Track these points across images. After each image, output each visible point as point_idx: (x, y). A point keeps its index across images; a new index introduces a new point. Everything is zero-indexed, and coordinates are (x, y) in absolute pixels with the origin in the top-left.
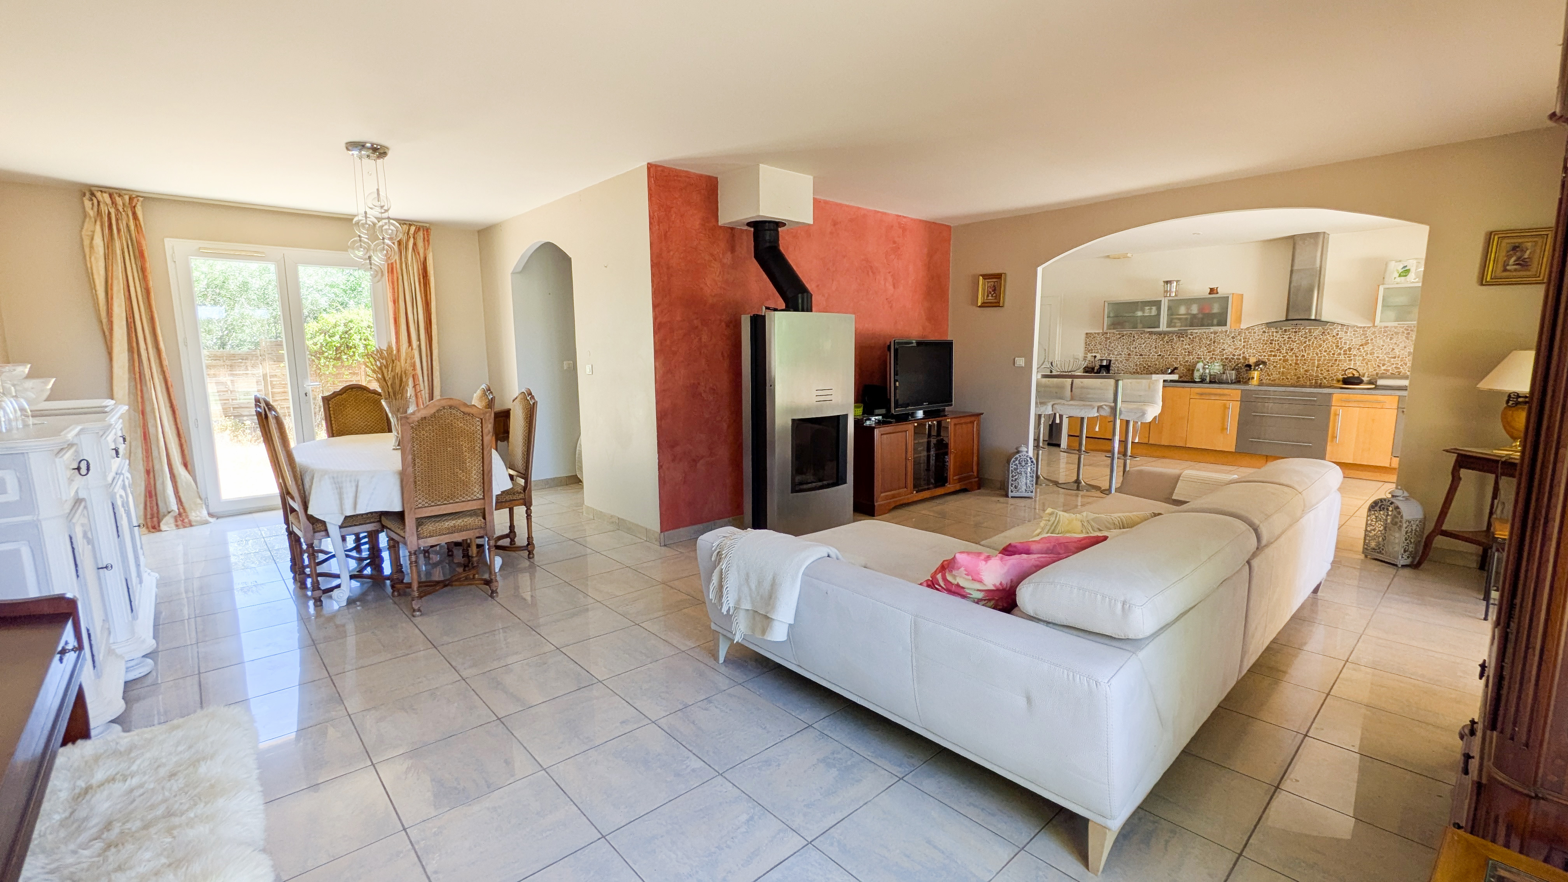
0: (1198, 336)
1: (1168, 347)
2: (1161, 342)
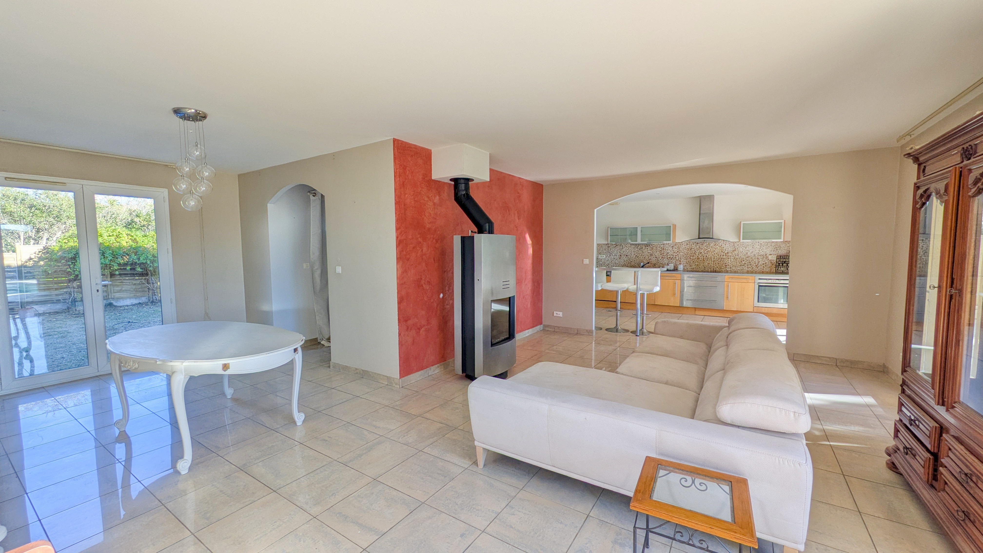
0: (655, 246)
1: (640, 252)
2: (637, 249)
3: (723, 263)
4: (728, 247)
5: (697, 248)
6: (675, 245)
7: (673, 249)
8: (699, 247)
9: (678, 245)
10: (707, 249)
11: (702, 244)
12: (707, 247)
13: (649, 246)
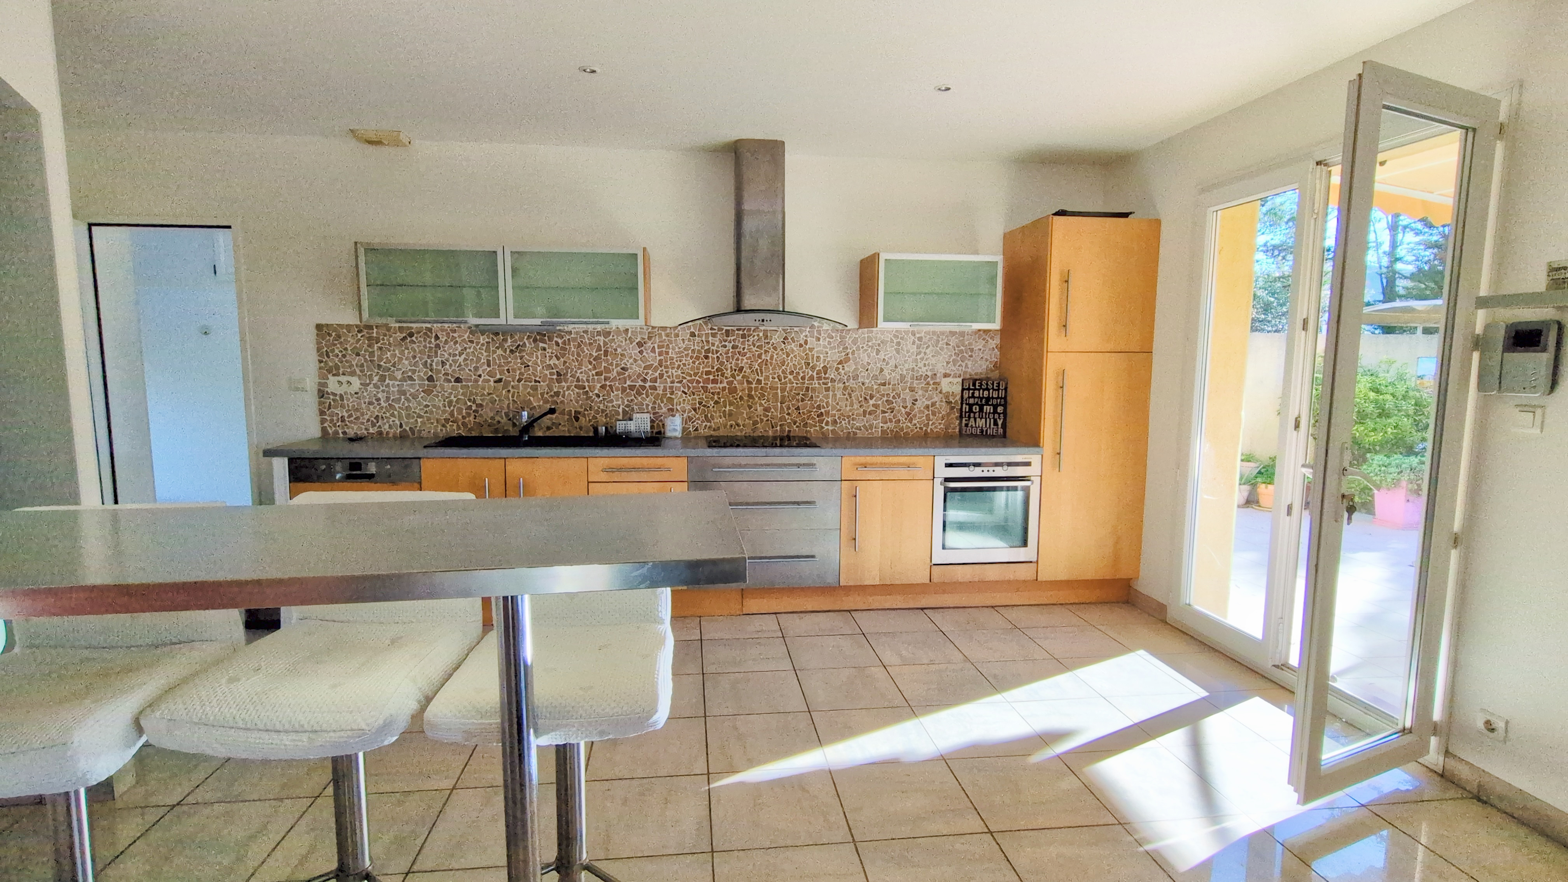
0: (575, 339)
1: (515, 363)
2: (500, 352)
3: (812, 406)
4: (825, 347)
5: (727, 353)
6: (650, 338)
7: (641, 352)
8: (733, 347)
9: (660, 335)
10: (760, 356)
11: (743, 336)
12: (760, 347)
13: (550, 339)
